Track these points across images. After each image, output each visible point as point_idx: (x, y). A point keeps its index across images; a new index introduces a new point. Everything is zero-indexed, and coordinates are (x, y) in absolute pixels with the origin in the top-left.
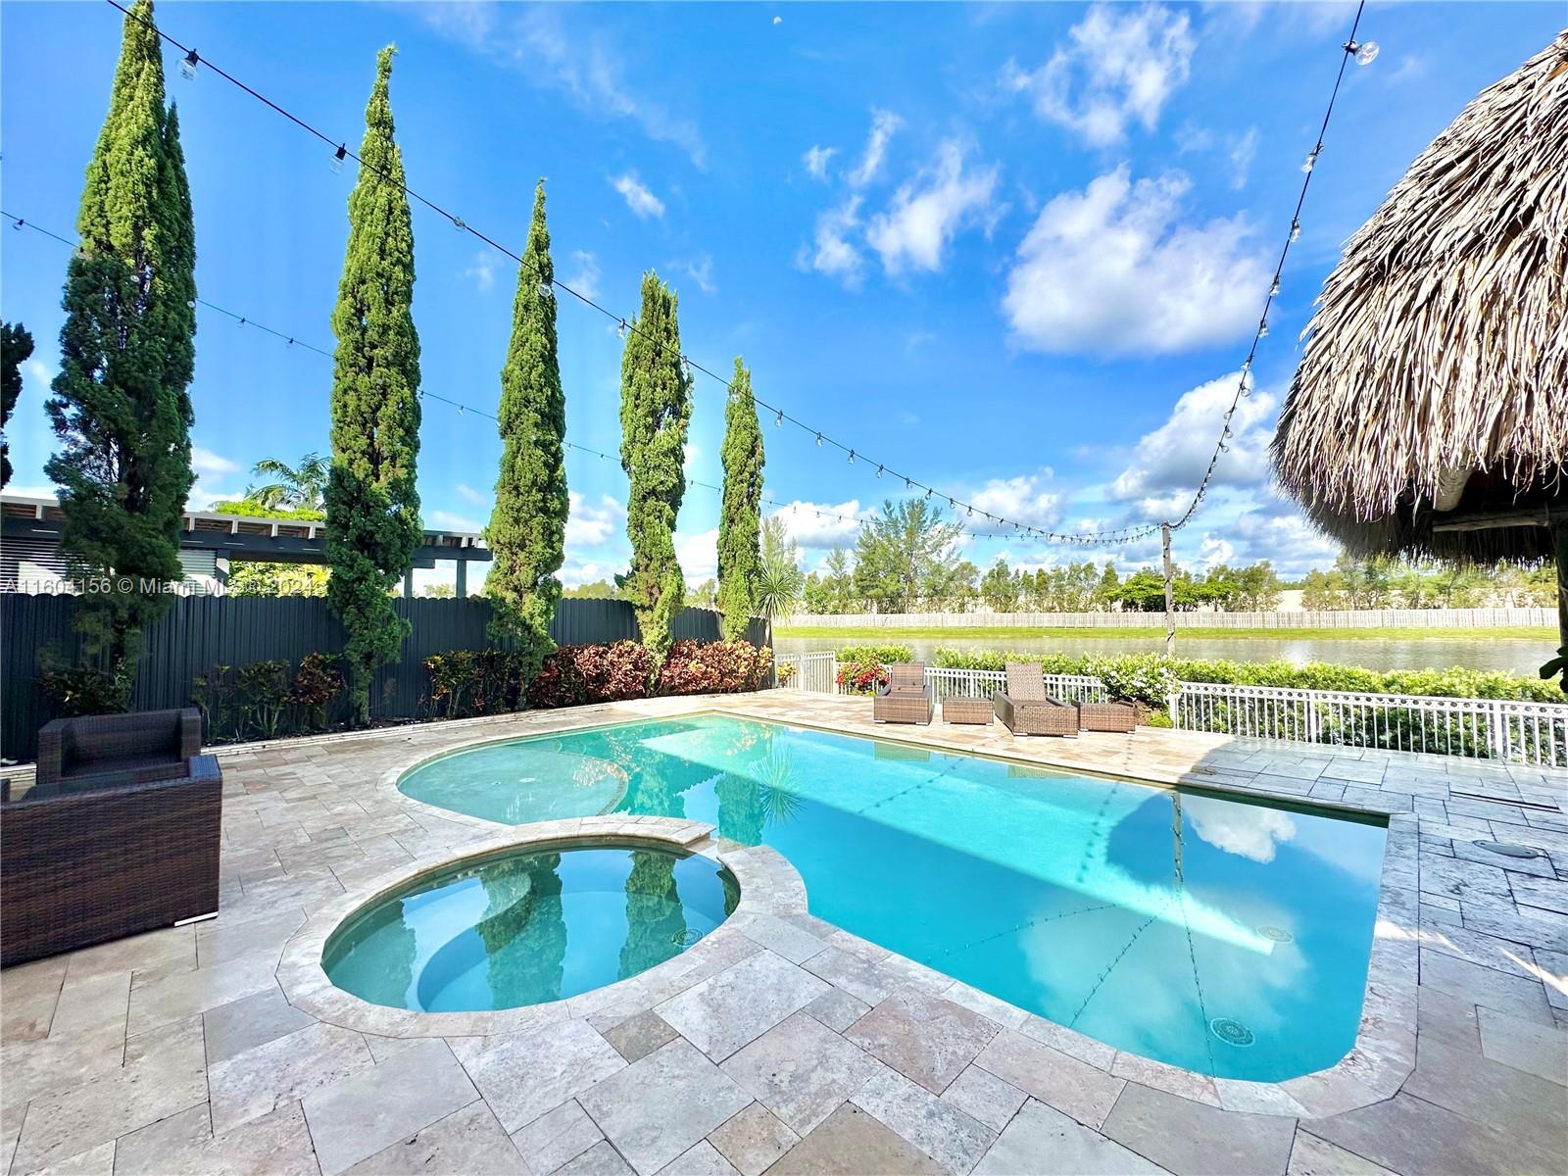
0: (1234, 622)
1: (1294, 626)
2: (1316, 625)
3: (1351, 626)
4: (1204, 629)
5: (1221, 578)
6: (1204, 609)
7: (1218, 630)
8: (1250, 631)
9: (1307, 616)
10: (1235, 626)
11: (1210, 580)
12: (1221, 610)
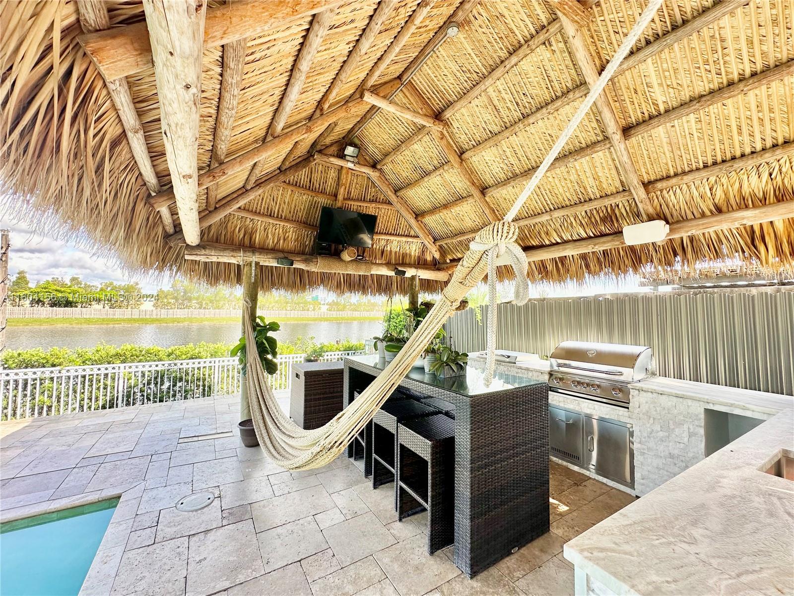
0: (114, 315)
1: (148, 317)
2: (159, 317)
3: (175, 317)
4: (93, 319)
5: (109, 289)
6: (96, 306)
7: (103, 320)
8: (124, 320)
9: (155, 312)
10: (114, 317)
11: (102, 290)
12: (107, 307)
